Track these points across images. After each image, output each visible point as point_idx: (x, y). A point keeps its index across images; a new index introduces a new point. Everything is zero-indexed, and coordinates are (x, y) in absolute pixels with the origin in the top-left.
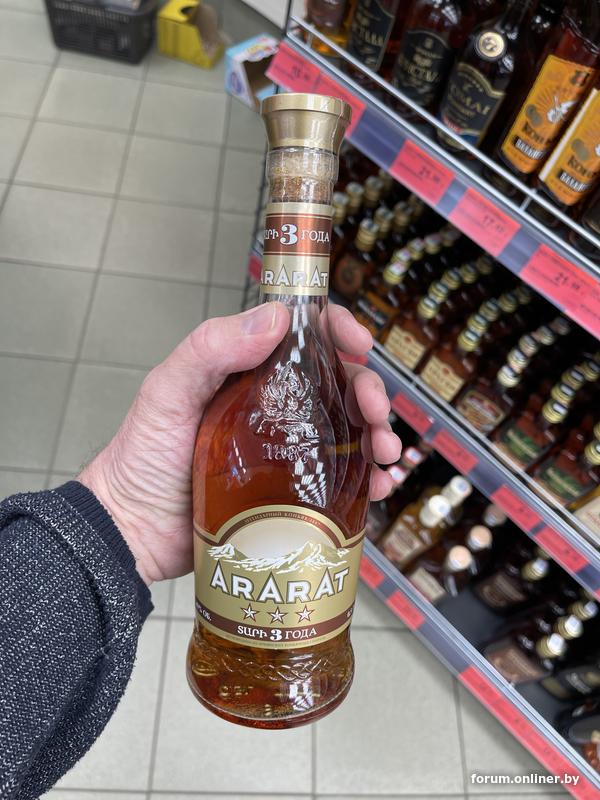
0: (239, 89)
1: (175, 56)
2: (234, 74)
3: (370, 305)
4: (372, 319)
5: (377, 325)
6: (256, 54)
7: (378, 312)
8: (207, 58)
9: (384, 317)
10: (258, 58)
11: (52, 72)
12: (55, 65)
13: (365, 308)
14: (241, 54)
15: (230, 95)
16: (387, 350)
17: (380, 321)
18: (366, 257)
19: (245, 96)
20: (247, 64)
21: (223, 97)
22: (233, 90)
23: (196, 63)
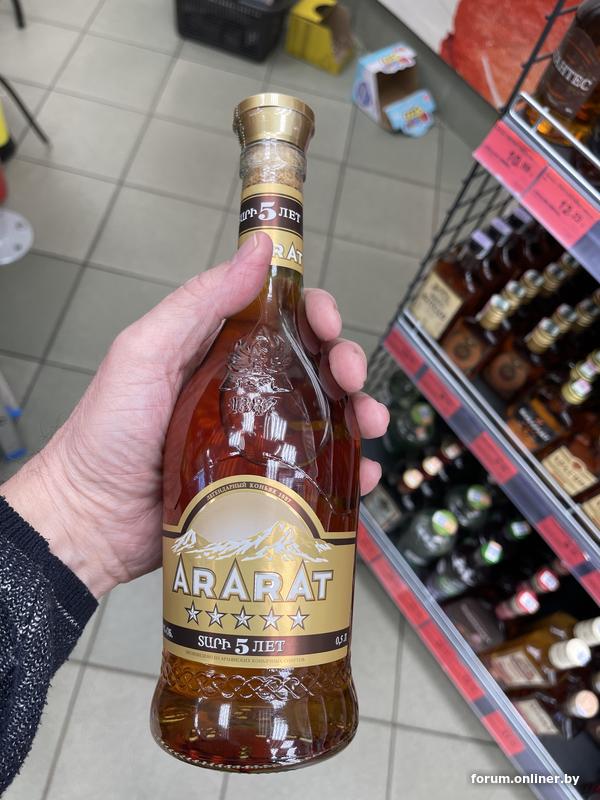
0: (367, 101)
1: (302, 57)
2: (364, 85)
3: (535, 417)
4: (534, 431)
5: (539, 439)
6: (390, 65)
7: (544, 427)
8: (335, 62)
9: (550, 432)
10: (393, 70)
11: (171, 64)
12: (176, 55)
13: (528, 419)
14: (375, 64)
15: (355, 106)
16: (544, 467)
17: (543, 435)
18: (536, 359)
19: (372, 110)
20: (381, 77)
21: (349, 107)
22: (360, 102)
23: (322, 67)
